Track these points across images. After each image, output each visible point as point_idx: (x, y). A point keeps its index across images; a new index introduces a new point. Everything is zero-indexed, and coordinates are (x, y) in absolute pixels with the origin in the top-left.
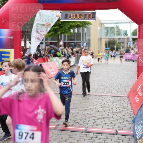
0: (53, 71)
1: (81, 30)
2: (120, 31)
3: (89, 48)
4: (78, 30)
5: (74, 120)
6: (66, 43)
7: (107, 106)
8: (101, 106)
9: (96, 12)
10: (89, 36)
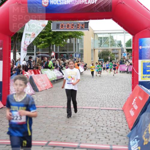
0: (44, 84)
1: (73, 40)
2: (114, 41)
3: (82, 59)
4: (70, 41)
5: (67, 135)
6: (58, 54)
7: (101, 120)
8: (95, 120)
9: (89, 22)
10: (82, 46)
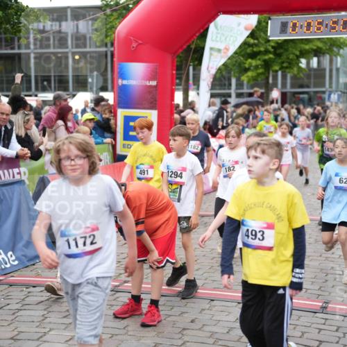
1: (326, 60)
4: (319, 62)
6: (288, 95)
